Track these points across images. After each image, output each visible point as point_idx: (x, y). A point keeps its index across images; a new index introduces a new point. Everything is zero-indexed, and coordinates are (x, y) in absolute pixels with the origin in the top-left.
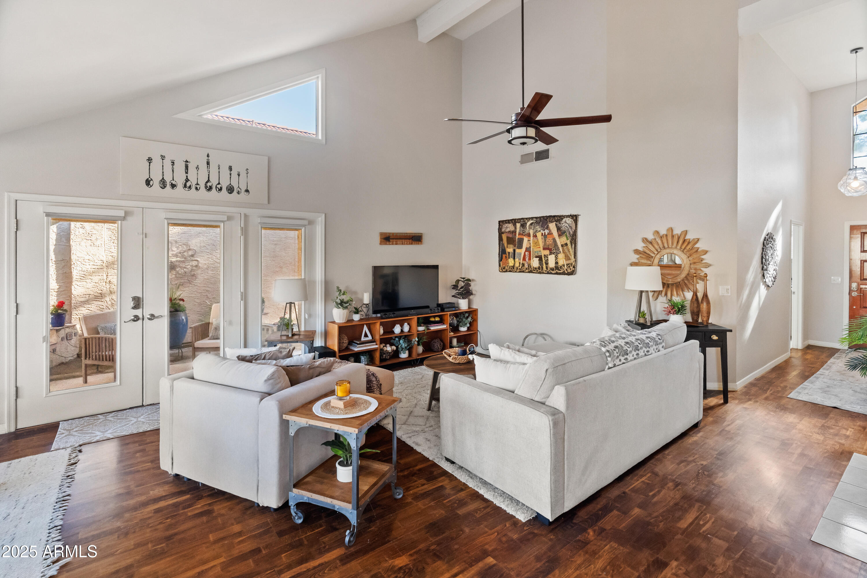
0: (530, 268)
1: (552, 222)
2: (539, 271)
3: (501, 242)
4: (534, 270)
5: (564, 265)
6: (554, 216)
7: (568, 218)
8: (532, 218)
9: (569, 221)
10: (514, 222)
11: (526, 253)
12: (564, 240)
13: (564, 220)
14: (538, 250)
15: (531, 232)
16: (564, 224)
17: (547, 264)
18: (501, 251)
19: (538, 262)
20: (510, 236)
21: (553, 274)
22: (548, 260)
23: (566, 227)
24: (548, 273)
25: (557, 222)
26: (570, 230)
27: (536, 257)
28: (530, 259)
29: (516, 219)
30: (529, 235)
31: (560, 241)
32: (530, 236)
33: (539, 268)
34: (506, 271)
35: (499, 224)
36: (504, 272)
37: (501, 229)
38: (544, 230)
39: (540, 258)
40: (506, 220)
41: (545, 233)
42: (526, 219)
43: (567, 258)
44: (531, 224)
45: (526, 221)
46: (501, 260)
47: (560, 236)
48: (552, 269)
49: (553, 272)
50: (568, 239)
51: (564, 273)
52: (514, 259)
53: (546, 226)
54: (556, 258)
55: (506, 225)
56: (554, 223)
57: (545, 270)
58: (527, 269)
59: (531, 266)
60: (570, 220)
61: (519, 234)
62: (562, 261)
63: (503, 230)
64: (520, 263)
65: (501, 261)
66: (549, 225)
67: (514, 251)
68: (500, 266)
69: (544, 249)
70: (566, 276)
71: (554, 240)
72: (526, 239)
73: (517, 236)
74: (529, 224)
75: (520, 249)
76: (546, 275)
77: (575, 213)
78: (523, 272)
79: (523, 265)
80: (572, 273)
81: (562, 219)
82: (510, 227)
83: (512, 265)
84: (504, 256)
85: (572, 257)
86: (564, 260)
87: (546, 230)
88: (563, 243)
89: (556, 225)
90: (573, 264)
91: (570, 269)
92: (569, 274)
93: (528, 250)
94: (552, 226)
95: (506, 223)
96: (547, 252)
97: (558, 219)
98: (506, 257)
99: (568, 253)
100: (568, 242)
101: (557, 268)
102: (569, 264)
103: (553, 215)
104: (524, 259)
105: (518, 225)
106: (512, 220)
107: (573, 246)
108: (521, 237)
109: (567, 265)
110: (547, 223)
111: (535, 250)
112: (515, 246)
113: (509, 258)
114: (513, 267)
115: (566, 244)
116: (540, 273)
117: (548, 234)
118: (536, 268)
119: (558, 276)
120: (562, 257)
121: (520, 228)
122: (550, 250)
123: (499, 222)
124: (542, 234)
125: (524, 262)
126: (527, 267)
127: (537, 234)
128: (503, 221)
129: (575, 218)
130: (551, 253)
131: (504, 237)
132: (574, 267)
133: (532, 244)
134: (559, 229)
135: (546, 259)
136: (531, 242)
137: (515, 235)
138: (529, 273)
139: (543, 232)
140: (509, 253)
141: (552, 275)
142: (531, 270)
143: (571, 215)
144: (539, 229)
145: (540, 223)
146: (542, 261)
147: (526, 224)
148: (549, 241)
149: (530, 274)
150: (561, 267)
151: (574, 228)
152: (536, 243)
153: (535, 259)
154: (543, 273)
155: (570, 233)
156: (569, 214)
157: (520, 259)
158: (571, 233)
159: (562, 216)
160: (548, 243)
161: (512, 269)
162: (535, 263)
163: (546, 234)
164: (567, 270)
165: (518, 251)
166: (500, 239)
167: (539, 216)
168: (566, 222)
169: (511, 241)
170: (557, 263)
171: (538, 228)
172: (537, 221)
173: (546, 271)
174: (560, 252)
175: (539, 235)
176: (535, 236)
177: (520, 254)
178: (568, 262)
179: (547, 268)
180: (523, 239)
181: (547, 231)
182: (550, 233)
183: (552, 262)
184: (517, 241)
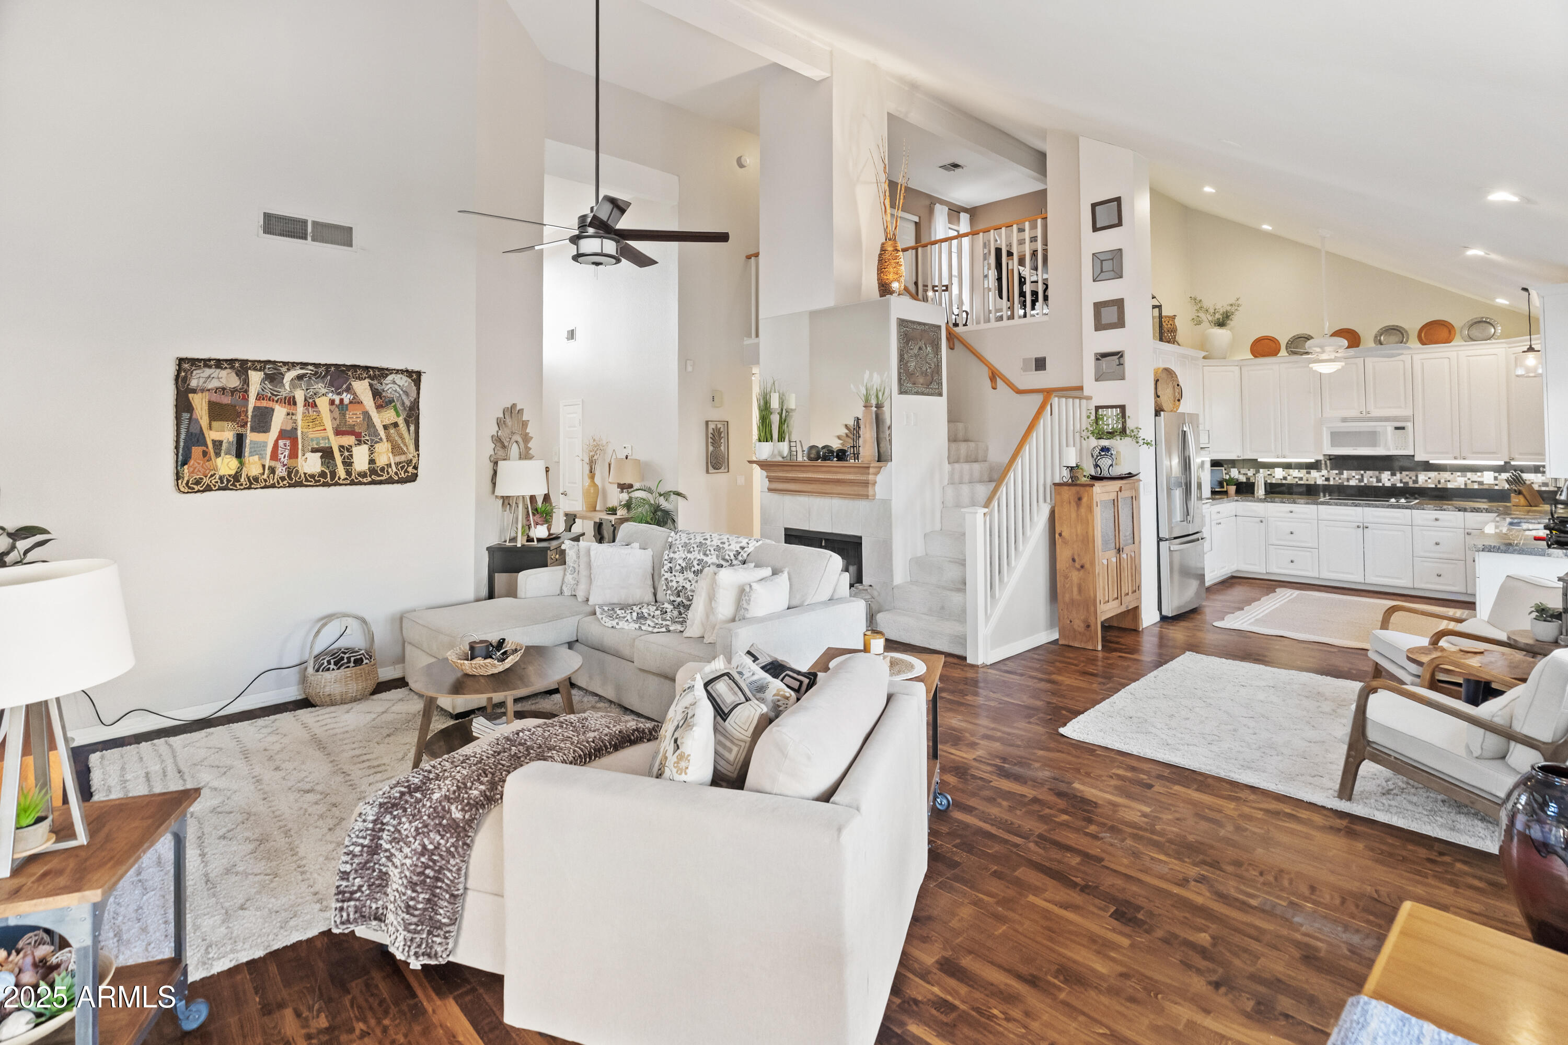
0: (296, 476)
1: (360, 379)
2: (326, 479)
3: (186, 416)
4: (307, 480)
5: (389, 465)
6: (367, 368)
7: (399, 376)
8: (304, 365)
9: (403, 381)
10: (242, 367)
11: (281, 443)
12: (389, 416)
13: (390, 378)
14: (322, 434)
15: (300, 395)
16: (390, 386)
17: (348, 463)
18: (183, 436)
19: (320, 461)
20: (226, 400)
21: (365, 484)
22: (351, 456)
23: (396, 391)
24: (353, 483)
25: (373, 380)
26: (404, 397)
27: (314, 451)
28: (293, 455)
29: (247, 361)
30: (291, 401)
31: (379, 419)
32: (295, 403)
33: (322, 474)
34: (208, 489)
35: (179, 365)
36: (199, 491)
37: (185, 379)
38: (339, 394)
39: (327, 454)
40: (210, 360)
41: (342, 400)
42: (285, 364)
43: (396, 449)
44: (300, 377)
45: (284, 369)
46: (183, 459)
47: (379, 407)
48: (363, 475)
49: (365, 480)
50: (398, 416)
51: (390, 481)
52: (239, 454)
53: (344, 386)
54: (371, 451)
55: (208, 371)
56: (367, 381)
57: (342, 477)
58: (283, 479)
59: (297, 471)
60: (405, 378)
61: (259, 397)
62: (384, 455)
63: (194, 383)
64: (264, 466)
65: (185, 463)
66: (353, 383)
67: (240, 439)
68: (178, 477)
69: (338, 433)
70: (395, 485)
71: (367, 415)
72: (280, 412)
73: (252, 402)
74: (289, 376)
75: (264, 432)
76: (348, 487)
77: (416, 369)
78: (273, 486)
79: (273, 470)
80: (413, 478)
81: (387, 375)
82: (229, 379)
83: (233, 472)
84: (196, 451)
85: (412, 447)
86: (391, 455)
87: (345, 394)
88: (387, 422)
89: (371, 385)
90: (414, 462)
91: (406, 471)
92: (402, 481)
93: (289, 435)
94: (362, 388)
95: (210, 367)
96: (349, 440)
97: (377, 374)
98: (205, 454)
99: (400, 442)
100: (401, 421)
101: (373, 471)
102: (400, 463)
103: (362, 364)
104: (274, 456)
105: (255, 377)
106: (231, 362)
107: (412, 428)
108: (264, 404)
109: (397, 464)
110: (348, 379)
111: (311, 436)
112: (244, 425)
113: (218, 454)
114: (236, 477)
115: (396, 425)
116: (325, 485)
117: (351, 402)
118: (312, 476)
119: (378, 486)
120: (384, 450)
121: (263, 381)
122: (358, 436)
123: (181, 361)
124: (332, 402)
125: (273, 464)
126: (285, 474)
127: (317, 401)
128: (194, 362)
129: (416, 377)
130: (360, 441)
131: (200, 403)
132: (416, 468)
133: (300, 423)
134: (376, 394)
135: (346, 454)
136: (299, 417)
137: (246, 399)
138: (292, 489)
139: (337, 399)
140: (218, 444)
141: (363, 487)
142: (294, 480)
143: (407, 371)
144: (324, 391)
145: (325, 376)
146: (333, 458)
147: (283, 375)
148: (353, 417)
149: (298, 489)
150: (382, 469)
151: (414, 395)
152: (315, 421)
153: (309, 455)
154: (337, 484)
155: (403, 404)
156: (403, 368)
157: (262, 457)
158: (408, 403)
159: (387, 369)
160: (350, 421)
161: (232, 483)
162: (311, 464)
163: (346, 401)
164: (396, 474)
165: (251, 437)
166: (183, 405)
167: (323, 362)
168: (394, 383)
169: (218, 412)
170: (372, 461)
171: (320, 387)
172: (316, 373)
173: (346, 479)
174: (381, 439)
175: (323, 403)
176: (310, 404)
177: (265, 444)
178: (403, 458)
179: (349, 473)
180: (273, 410)
181: (347, 398)
182: (356, 401)
183: (361, 461)
184: (250, 413)
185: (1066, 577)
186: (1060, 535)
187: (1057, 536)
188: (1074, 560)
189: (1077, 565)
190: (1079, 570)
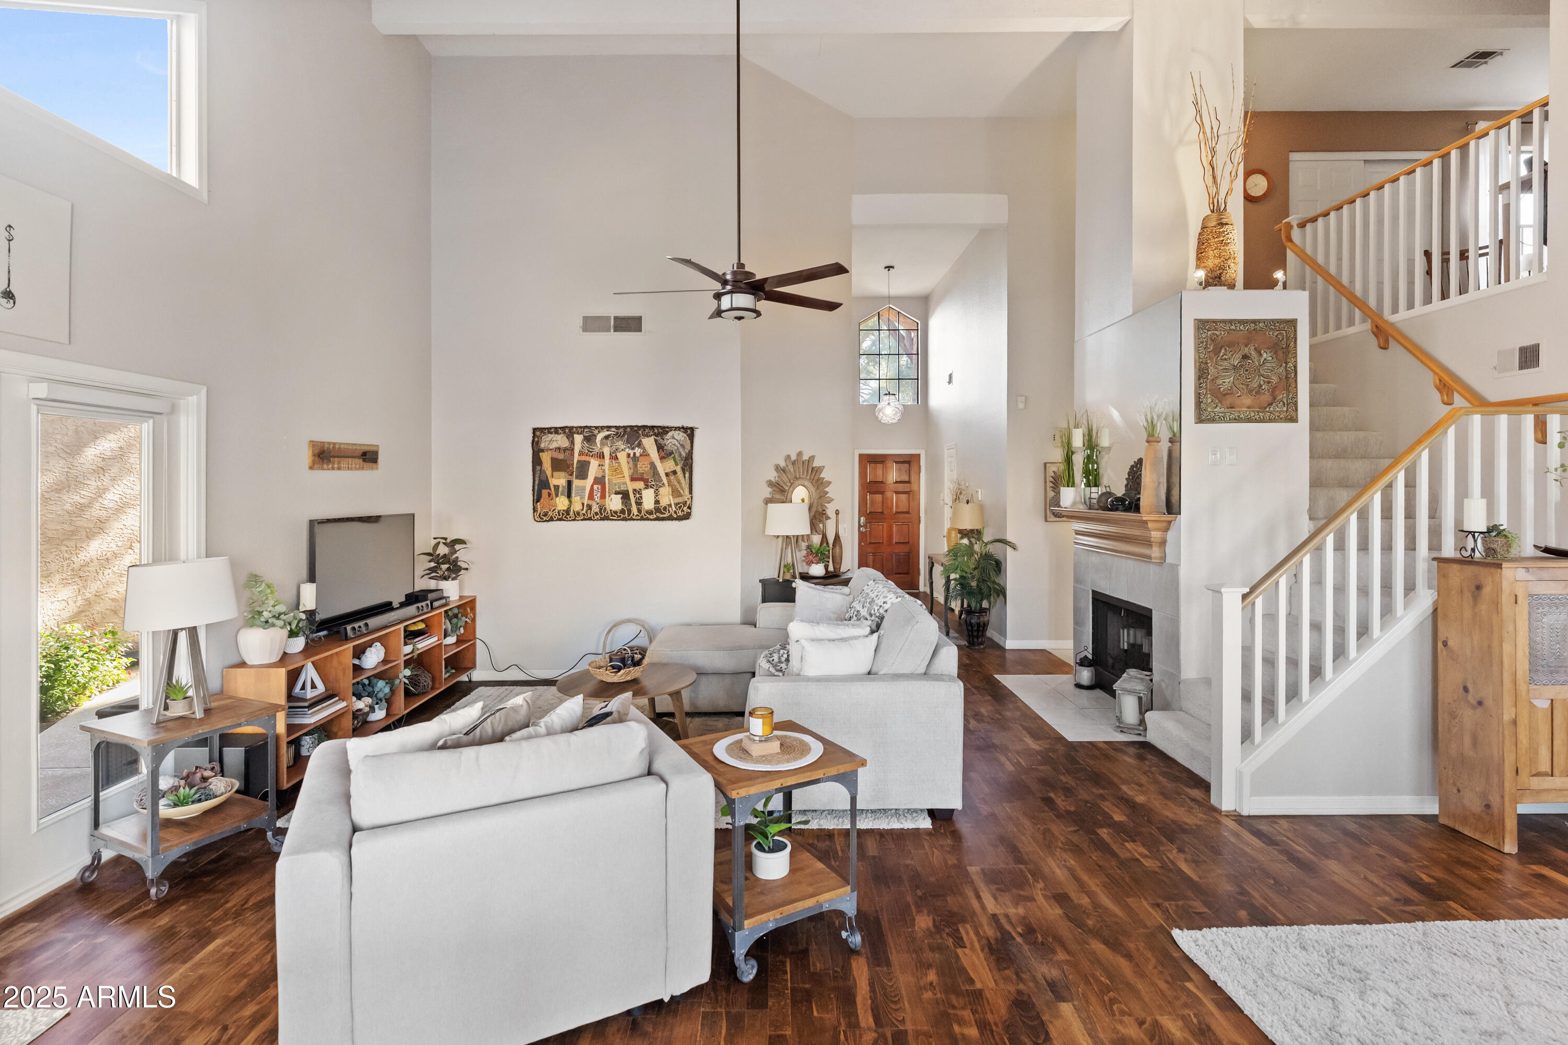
0: (604, 512)
1: (648, 436)
2: (624, 515)
3: (538, 468)
4: (612, 516)
5: (670, 505)
6: (653, 427)
7: (678, 432)
8: (609, 428)
9: (680, 436)
10: (569, 432)
11: (595, 487)
12: (670, 465)
13: (670, 434)
14: (622, 480)
15: (607, 451)
16: (670, 440)
17: (639, 503)
18: (537, 482)
19: (620, 501)
20: (561, 456)
21: (651, 520)
22: (641, 497)
23: (675, 445)
24: (642, 519)
25: (657, 436)
26: (681, 450)
27: (617, 493)
28: (603, 496)
29: (573, 427)
30: (601, 456)
31: (661, 468)
32: (603, 457)
33: (622, 511)
34: (551, 519)
35: (534, 433)
36: (546, 521)
37: (538, 443)
38: (633, 449)
39: (625, 495)
40: (551, 428)
41: (634, 454)
42: (596, 428)
43: (676, 493)
44: (607, 437)
45: (596, 432)
46: (537, 499)
47: (662, 458)
48: (650, 512)
49: (651, 517)
50: (677, 465)
51: (670, 518)
52: (569, 496)
53: (636, 443)
54: (657, 494)
55: (550, 436)
56: (653, 438)
57: (635, 514)
58: (596, 514)
59: (605, 508)
60: (682, 434)
61: (581, 454)
62: (666, 499)
63: (542, 445)
64: (583, 504)
65: (538, 501)
66: (643, 440)
67: (569, 483)
68: (535, 510)
69: (633, 479)
70: (674, 522)
71: (653, 466)
72: (594, 464)
73: (576, 457)
74: (600, 436)
75: (583, 479)
76: (639, 522)
77: (690, 426)
78: (590, 519)
79: (590, 507)
80: (687, 516)
81: (667, 432)
82: (561, 441)
83: (565, 508)
84: (545, 492)
85: (687, 491)
86: (671, 497)
87: (637, 449)
88: (668, 470)
89: (656, 441)
90: (688, 503)
91: (683, 511)
92: (680, 519)
93: (600, 481)
94: (649, 443)
95: (551, 433)
96: (640, 485)
97: (660, 432)
98: (549, 494)
99: (678, 486)
100: (678, 469)
101: (658, 510)
102: (678, 504)
103: (649, 424)
104: (591, 497)
105: (578, 438)
106: (563, 428)
107: (687, 475)
108: (583, 458)
109: (676, 504)
110: (639, 437)
111: (614, 482)
112: (571, 475)
113: (557, 495)
114: (567, 512)
115: (675, 472)
116: (625, 519)
117: (641, 455)
118: (616, 512)
119: (661, 522)
120: (667, 493)
121: (583, 442)
122: (646, 481)
123: (535, 430)
124: (629, 455)
125: (590, 502)
126: (598, 510)
127: (618, 455)
128: (542, 430)
129: (690, 432)
130: (647, 486)
131: (546, 458)
132: (690, 508)
133: (607, 471)
134: (660, 447)
135: (638, 496)
136: (606, 467)
137: (572, 455)
138: (602, 522)
139: (631, 452)
140: (557, 488)
141: (649, 522)
142: (604, 515)
143: (683, 428)
144: (623, 447)
145: (624, 436)
146: (629, 499)
147: (596, 436)
148: (643, 467)
149: (606, 522)
150: (665, 509)
151: (688, 447)
152: (617, 470)
153: (613, 496)
154: (632, 519)
155: (680, 455)
156: (680, 425)
157: (582, 498)
158: (684, 454)
159: (667, 427)
160: (640, 470)
161: (565, 516)
162: (615, 503)
163: (638, 455)
164: (675, 512)
165: (576, 483)
166: (537, 461)
167: (622, 425)
168: (673, 438)
169: (558, 465)
170: (657, 502)
171: (620, 444)
172: (617, 433)
173: (637, 515)
174: (663, 484)
175: (622, 456)
176: (614, 458)
177: (584, 488)
178: (680, 500)
179: (639, 511)
180: (589, 463)
181: (638, 451)
182: (645, 454)
183: (648, 501)
184: (575, 465)
185: (1453, 716)
186: (1445, 644)
187: (1440, 645)
188: (1466, 689)
189: (1471, 698)
190: (1474, 708)
